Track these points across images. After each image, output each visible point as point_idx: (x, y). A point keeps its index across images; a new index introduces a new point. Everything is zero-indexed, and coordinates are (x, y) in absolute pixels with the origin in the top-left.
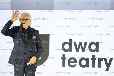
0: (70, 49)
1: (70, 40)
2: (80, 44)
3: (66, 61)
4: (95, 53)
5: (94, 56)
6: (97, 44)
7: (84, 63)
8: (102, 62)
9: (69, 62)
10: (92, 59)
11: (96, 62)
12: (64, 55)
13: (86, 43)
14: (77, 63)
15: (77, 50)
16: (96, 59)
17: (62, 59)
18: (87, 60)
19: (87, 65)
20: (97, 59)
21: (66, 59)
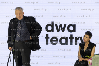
0: (52, 30)
1: (53, 22)
2: (61, 26)
3: (49, 40)
4: (73, 33)
5: (71, 35)
6: (74, 26)
7: (64, 41)
8: (78, 40)
9: (52, 41)
10: (70, 38)
12: (47, 35)
13: (65, 25)
14: (58, 41)
15: (58, 31)
17: (46, 38)
18: (66, 39)
19: (66, 43)
20: (74, 38)
21: (49, 38)
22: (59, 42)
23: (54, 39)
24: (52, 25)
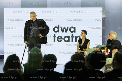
0: (58, 31)
1: (59, 25)
2: (64, 27)
3: (56, 38)
4: (73, 33)
5: (72, 35)
6: (74, 28)
7: (67, 39)
8: (77, 38)
9: (58, 39)
10: (71, 37)
11: (74, 39)
12: (55, 35)
13: (68, 27)
15: (63, 31)
16: (74, 37)
17: (53, 37)
18: (69, 37)
19: (69, 41)
21: (56, 37)
22: (63, 40)
23: (60, 38)
24: (58, 27)
